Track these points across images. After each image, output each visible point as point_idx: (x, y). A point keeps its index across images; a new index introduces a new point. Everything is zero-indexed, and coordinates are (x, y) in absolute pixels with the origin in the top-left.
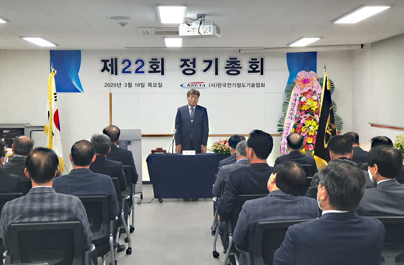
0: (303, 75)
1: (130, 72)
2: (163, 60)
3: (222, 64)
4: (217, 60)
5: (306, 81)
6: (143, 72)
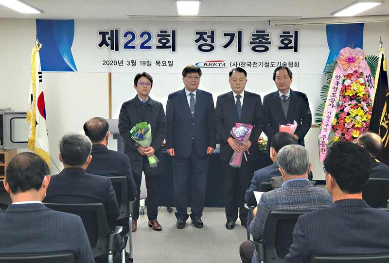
0: (347, 52)
1: (134, 47)
2: (174, 32)
3: (247, 39)
4: (240, 33)
5: (350, 60)
6: (150, 48)
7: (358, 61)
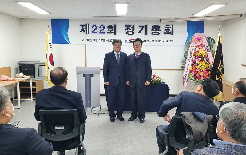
0: (197, 35)
4: (146, 26)
5: (199, 39)
6: (104, 33)
7: (202, 39)
